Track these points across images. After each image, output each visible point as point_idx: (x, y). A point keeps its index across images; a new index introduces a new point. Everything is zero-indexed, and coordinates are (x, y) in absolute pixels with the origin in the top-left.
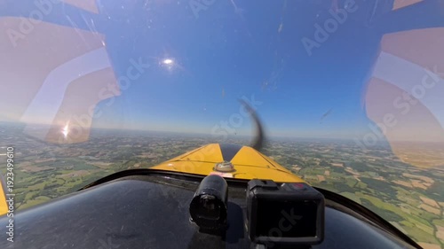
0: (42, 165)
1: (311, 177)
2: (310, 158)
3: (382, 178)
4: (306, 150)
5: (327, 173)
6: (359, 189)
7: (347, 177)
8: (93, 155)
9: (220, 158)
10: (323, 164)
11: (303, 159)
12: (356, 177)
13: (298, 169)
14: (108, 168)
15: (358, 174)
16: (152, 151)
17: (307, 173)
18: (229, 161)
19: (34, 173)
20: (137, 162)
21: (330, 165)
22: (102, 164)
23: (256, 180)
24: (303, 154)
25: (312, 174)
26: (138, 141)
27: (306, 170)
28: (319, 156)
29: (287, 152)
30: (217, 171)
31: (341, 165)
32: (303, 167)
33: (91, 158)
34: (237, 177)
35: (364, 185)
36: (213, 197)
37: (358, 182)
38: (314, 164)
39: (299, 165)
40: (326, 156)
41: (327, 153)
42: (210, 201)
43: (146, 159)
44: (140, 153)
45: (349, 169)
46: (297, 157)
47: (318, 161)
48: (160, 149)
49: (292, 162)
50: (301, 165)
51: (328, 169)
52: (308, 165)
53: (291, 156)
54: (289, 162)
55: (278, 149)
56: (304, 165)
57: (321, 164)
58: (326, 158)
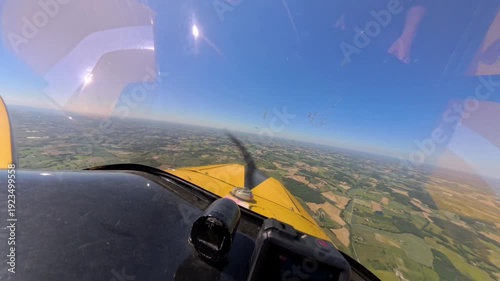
0: (63, 149)
1: (362, 202)
2: (363, 177)
3: (463, 224)
4: (361, 165)
5: (385, 200)
6: (431, 234)
7: (413, 213)
8: (116, 143)
9: (241, 183)
10: (381, 187)
11: (356, 176)
12: (426, 215)
13: (346, 188)
14: (125, 157)
15: (428, 211)
16: (178, 144)
17: (358, 196)
18: (250, 189)
19: (52, 156)
20: (158, 154)
21: (390, 191)
22: (121, 152)
23: (274, 220)
24: (356, 170)
25: (365, 198)
26: (168, 133)
27: (358, 191)
28: (375, 176)
29: (337, 165)
30: (234, 196)
31: (405, 193)
33: (113, 146)
34: (253, 209)
35: (437, 230)
36: (221, 224)
37: (429, 223)
38: (368, 186)
39: (349, 183)
41: (387, 175)
42: (216, 227)
43: (169, 152)
44: (165, 145)
45: (416, 202)
46: (348, 173)
47: (374, 182)
48: (189, 143)
49: (340, 177)
50: (351, 183)
51: (387, 196)
52: (361, 185)
53: (340, 170)
54: (336, 177)
55: (326, 159)
56: (355, 183)
57: (379, 187)
58: (385, 180)
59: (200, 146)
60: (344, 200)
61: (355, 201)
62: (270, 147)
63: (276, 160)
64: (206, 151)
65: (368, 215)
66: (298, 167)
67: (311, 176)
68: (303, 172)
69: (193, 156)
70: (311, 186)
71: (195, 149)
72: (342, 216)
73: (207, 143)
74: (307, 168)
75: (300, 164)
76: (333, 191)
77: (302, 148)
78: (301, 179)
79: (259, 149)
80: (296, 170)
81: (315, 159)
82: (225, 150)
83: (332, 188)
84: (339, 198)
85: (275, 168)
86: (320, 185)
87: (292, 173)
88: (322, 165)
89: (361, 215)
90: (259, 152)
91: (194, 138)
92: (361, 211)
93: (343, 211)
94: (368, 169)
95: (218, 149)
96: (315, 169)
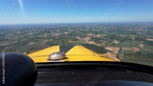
1: (129, 49)
2: (127, 35)
4: (123, 29)
5: (141, 46)
11: (122, 35)
13: (117, 42)
16: (6, 40)
17: (125, 46)
21: (144, 40)
24: (121, 32)
27: (124, 43)
29: (110, 32)
32: (121, 41)
38: (130, 39)
39: (118, 40)
40: (140, 33)
41: (141, 31)
46: (117, 35)
47: (133, 37)
48: (16, 37)
49: (113, 38)
50: (120, 40)
51: (142, 43)
52: (125, 40)
53: (112, 34)
54: (110, 38)
55: (104, 29)
56: (122, 39)
57: (137, 39)
58: (140, 35)
59: (26, 37)
60: (117, 49)
61: (123, 48)
62: (72, 29)
63: (77, 35)
64: (32, 40)
65: (132, 54)
66: (89, 37)
67: (97, 40)
68: (92, 39)
69: (23, 45)
70: (98, 45)
71: (23, 40)
72: (117, 57)
73: (31, 34)
74: (94, 36)
75: (90, 35)
76: (110, 46)
77: (90, 26)
78: (92, 43)
79: (66, 31)
80: (88, 38)
81: (98, 30)
82: (45, 36)
83: (109, 44)
84: (114, 48)
85: (77, 40)
86: (103, 44)
87: (87, 40)
88: (102, 33)
89: (129, 55)
90: (66, 33)
91: (20, 33)
92: (128, 53)
93: (117, 55)
94: (128, 31)
95: (41, 36)
96: (98, 36)
